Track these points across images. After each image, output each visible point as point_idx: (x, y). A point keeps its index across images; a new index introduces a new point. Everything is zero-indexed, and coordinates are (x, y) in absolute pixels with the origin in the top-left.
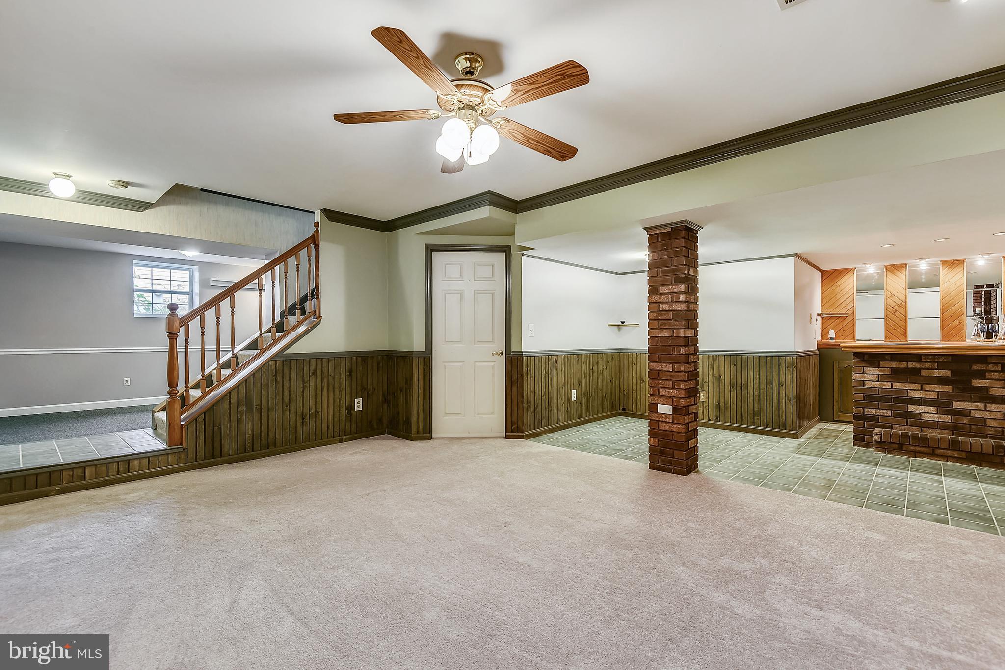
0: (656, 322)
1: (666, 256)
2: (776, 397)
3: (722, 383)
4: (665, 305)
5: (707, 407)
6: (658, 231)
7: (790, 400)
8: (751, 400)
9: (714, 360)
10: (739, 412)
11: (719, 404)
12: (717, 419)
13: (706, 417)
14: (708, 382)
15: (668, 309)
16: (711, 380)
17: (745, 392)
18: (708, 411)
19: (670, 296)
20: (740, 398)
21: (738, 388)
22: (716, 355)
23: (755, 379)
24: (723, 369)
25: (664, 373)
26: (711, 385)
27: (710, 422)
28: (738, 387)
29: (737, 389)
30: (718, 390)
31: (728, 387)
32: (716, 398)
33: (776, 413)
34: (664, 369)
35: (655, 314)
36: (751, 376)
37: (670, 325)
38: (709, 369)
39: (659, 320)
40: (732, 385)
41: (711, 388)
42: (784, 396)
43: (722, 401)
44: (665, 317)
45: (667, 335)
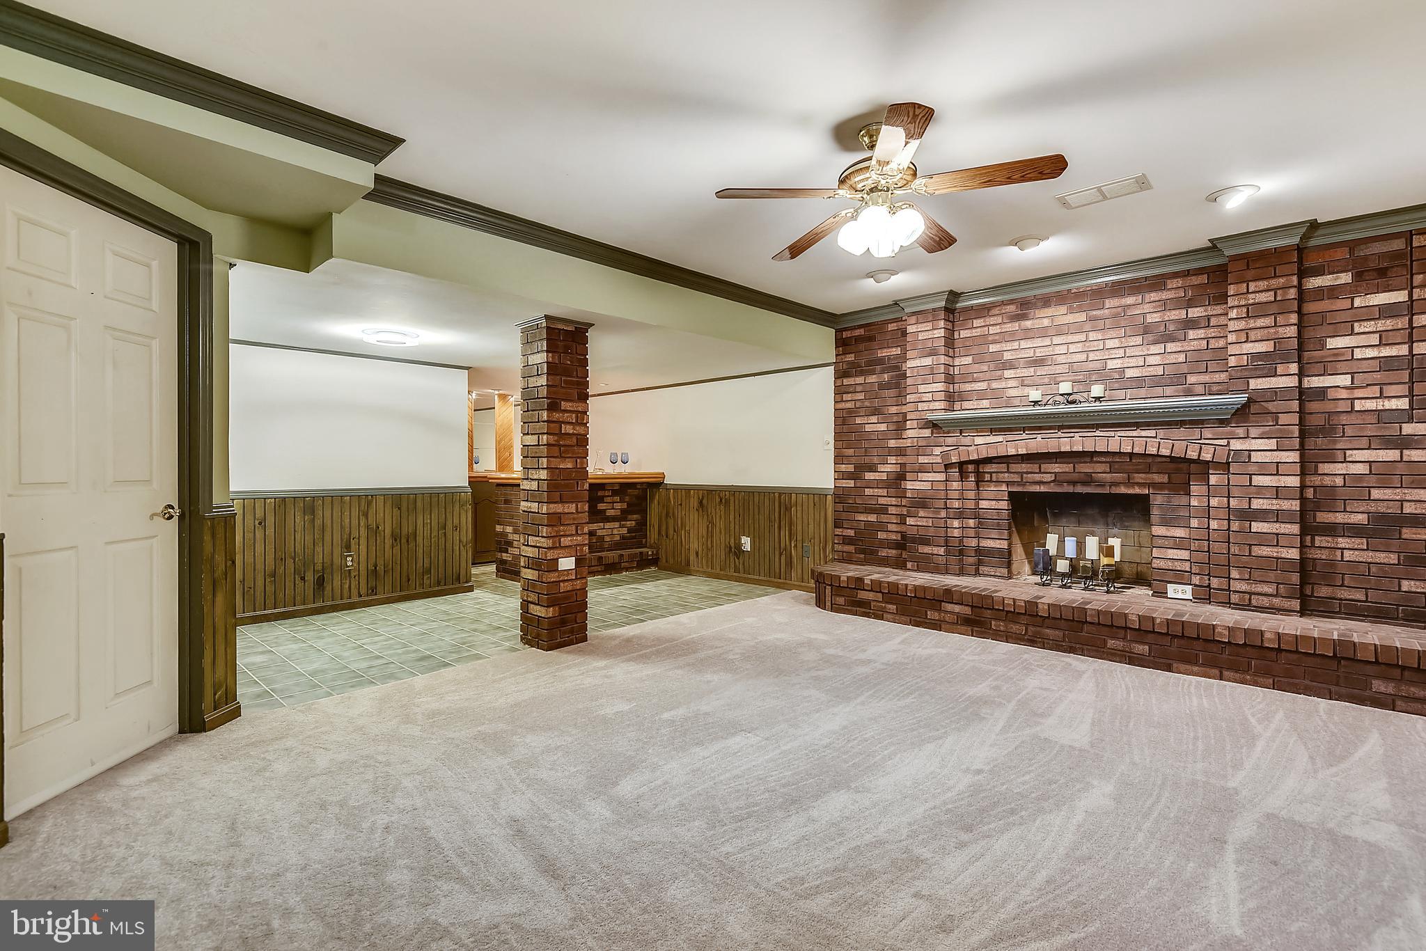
0: (556, 449)
1: (569, 362)
2: (449, 545)
3: (380, 536)
4: (568, 427)
5: (357, 578)
6: (560, 326)
7: (464, 547)
8: (420, 555)
9: (369, 504)
10: (404, 575)
11: (376, 568)
12: (373, 591)
13: (355, 592)
14: (359, 539)
15: (571, 432)
16: (363, 532)
17: (412, 545)
18: (359, 582)
19: (574, 415)
20: (406, 554)
21: (404, 541)
22: (372, 496)
23: (424, 524)
24: (382, 515)
25: (566, 516)
26: (363, 542)
27: (362, 599)
28: (403, 538)
29: (402, 541)
30: (374, 548)
31: (388, 542)
32: (372, 561)
33: (449, 564)
34: (566, 511)
35: (556, 438)
36: (420, 522)
37: (573, 454)
38: (361, 517)
39: (560, 446)
40: (395, 537)
41: (363, 548)
42: (458, 541)
43: (380, 562)
44: (568, 442)
45: (570, 466)
